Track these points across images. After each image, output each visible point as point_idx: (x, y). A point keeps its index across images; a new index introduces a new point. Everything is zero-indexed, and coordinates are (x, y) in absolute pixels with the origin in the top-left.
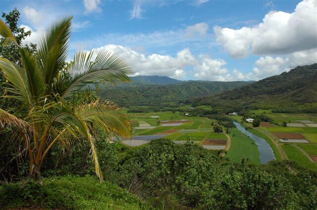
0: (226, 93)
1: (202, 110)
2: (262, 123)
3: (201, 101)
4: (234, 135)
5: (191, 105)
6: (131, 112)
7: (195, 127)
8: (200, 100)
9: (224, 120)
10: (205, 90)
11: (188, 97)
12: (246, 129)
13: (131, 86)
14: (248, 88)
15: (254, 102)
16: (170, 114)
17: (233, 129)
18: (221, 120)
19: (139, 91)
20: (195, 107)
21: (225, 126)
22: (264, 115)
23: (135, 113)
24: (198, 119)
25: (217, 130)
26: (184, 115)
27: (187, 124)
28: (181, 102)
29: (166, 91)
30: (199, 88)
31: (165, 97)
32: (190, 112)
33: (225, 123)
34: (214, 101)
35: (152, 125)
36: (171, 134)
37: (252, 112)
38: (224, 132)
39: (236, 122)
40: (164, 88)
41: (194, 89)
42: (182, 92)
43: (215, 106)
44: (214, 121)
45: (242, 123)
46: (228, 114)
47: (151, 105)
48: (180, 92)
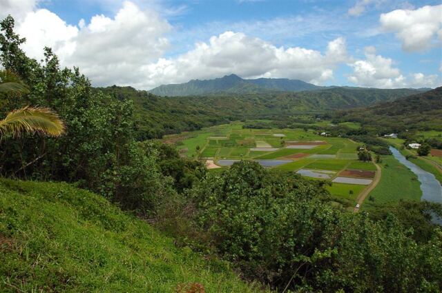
0: (383, 105)
1: (345, 128)
2: (432, 151)
3: (346, 116)
4: (387, 165)
5: (332, 120)
6: (248, 127)
7: (333, 151)
8: (345, 114)
9: (375, 143)
10: (353, 100)
11: (328, 109)
12: (407, 158)
13: (251, 92)
14: (418, 99)
15: (424, 120)
16: (299, 133)
17: (388, 157)
18: (371, 143)
19: (260, 99)
20: (336, 123)
21: (376, 153)
22: (437, 139)
23: (253, 130)
24: (339, 140)
25: (364, 158)
26: (320, 134)
27: (322, 147)
28: (317, 117)
29: (297, 101)
30: (344, 97)
31: (295, 108)
32: (329, 130)
33: (377, 148)
34: (364, 116)
35: (274, 147)
36: (298, 159)
37: (418, 133)
38: (374, 160)
39: (394, 147)
40: (294, 96)
41: (338, 99)
42: (320, 102)
43: (366, 123)
44: (361, 144)
45: (401, 149)
46: (382, 135)
47: (275, 120)
48: (317, 102)
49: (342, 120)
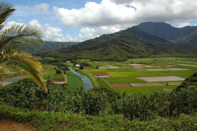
0: (63, 49)
1: (48, 60)
2: (85, 67)
3: (47, 54)
4: (69, 75)
5: (41, 57)
9: (62, 66)
10: (50, 47)
11: (38, 52)
12: (76, 71)
14: (76, 46)
15: (80, 55)
17: (68, 71)
18: (60, 66)
20: (43, 58)
21: (63, 70)
22: (85, 62)
24: (45, 65)
25: (58, 72)
30: (45, 45)
33: (63, 67)
34: (55, 54)
37: (78, 60)
38: (63, 73)
39: (70, 67)
41: (42, 46)
42: (34, 48)
43: (57, 57)
44: (56, 66)
45: (73, 67)
46: (64, 62)
48: (33, 48)
49: (46, 56)
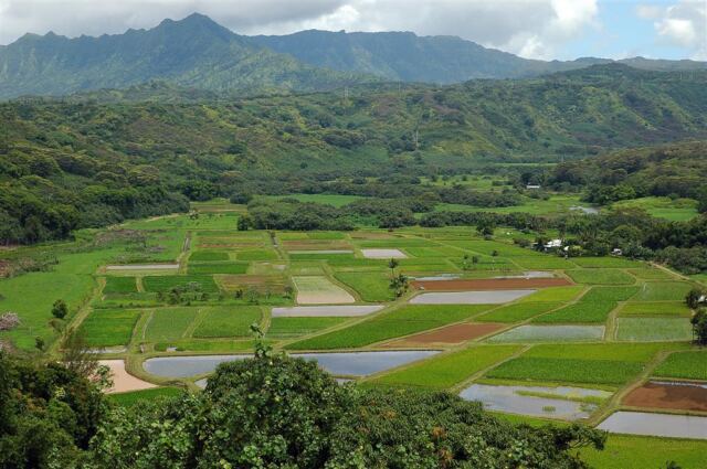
1: (638, 220)
3: (640, 174)
5: (584, 192)
6: (261, 226)
7: (591, 310)
8: (634, 167)
10: (667, 113)
11: (571, 151)
13: (268, 86)
16: (459, 243)
19: (305, 113)
20: (602, 203)
23: (279, 234)
24: (613, 267)
26: (540, 246)
27: (549, 295)
28: (526, 179)
29: (449, 118)
30: (631, 100)
31: (441, 149)
32: (574, 230)
35: (363, 297)
36: (461, 345)
40: (439, 99)
41: (606, 108)
42: (539, 124)
47: (367, 193)
48: (529, 123)
49: (624, 187)
